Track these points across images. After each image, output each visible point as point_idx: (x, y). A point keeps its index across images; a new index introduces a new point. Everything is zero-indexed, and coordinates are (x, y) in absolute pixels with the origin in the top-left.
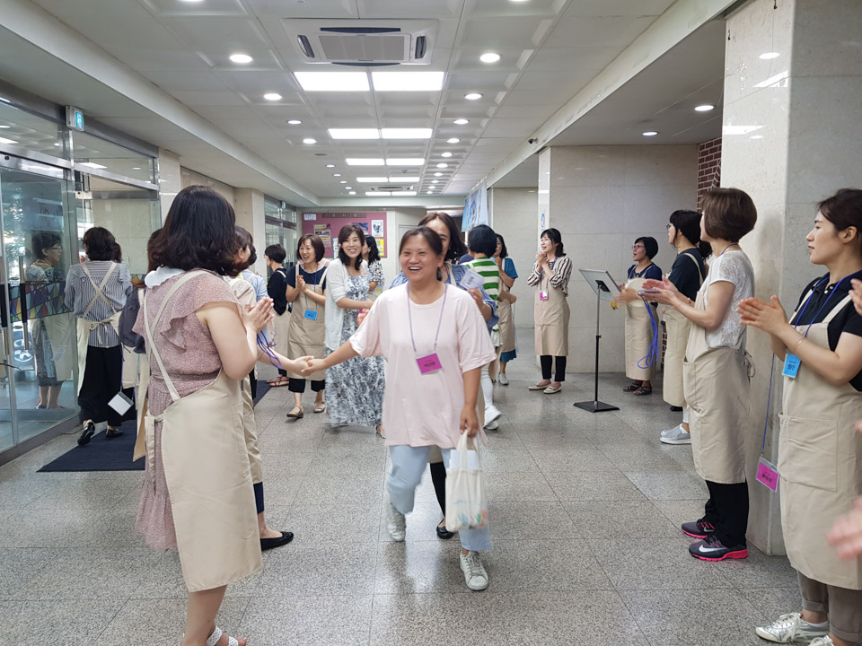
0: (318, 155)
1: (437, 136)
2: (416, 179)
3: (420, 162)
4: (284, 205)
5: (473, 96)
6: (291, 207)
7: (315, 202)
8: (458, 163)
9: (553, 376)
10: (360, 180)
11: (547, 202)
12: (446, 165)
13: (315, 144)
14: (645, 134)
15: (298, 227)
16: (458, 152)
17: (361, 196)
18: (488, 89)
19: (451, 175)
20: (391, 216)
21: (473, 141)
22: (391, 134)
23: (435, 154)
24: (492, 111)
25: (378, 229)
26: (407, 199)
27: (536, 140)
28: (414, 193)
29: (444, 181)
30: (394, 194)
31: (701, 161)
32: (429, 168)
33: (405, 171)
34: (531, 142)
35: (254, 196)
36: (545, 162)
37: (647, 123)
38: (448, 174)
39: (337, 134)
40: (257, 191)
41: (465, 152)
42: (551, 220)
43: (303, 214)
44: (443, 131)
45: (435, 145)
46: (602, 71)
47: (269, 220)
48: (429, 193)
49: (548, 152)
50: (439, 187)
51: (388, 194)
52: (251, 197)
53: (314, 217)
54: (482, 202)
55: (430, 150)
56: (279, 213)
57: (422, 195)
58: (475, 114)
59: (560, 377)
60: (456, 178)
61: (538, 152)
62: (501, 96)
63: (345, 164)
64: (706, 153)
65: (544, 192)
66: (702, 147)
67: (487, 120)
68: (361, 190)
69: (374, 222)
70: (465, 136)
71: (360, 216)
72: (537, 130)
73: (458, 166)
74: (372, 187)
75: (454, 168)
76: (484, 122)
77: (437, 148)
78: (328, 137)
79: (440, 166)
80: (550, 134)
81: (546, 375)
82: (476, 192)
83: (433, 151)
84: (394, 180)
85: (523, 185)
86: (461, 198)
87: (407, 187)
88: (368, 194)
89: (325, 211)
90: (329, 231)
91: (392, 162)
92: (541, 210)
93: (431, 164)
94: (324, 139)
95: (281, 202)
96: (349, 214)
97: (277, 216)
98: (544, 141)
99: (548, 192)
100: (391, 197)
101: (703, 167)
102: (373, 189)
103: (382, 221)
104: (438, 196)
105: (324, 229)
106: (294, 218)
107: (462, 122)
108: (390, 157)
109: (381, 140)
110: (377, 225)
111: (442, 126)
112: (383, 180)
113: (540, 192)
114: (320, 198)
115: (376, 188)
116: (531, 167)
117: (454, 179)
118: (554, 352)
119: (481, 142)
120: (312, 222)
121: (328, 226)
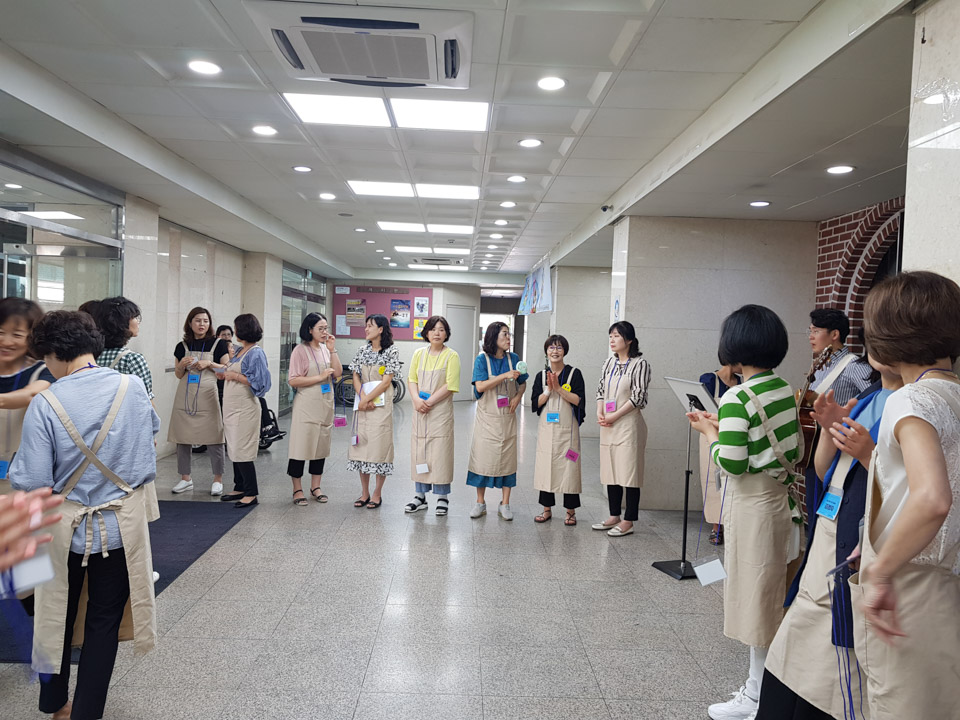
0: (342, 215)
1: (486, 196)
2: (466, 252)
3: (468, 230)
4: (310, 275)
5: (531, 143)
6: (321, 278)
7: (348, 273)
8: (515, 234)
9: (623, 512)
10: (399, 249)
11: (624, 286)
12: (500, 236)
13: (334, 200)
14: (753, 204)
15: (328, 301)
16: (516, 219)
17: (403, 269)
18: (549, 132)
19: (508, 248)
20: (438, 293)
21: (532, 206)
22: (429, 191)
23: (487, 221)
24: (555, 165)
25: (422, 308)
26: (457, 275)
27: (611, 208)
28: (466, 268)
29: (500, 256)
30: (442, 267)
31: (822, 243)
32: (480, 238)
33: (451, 241)
34: (605, 209)
35: (268, 261)
36: (622, 238)
37: (758, 189)
38: (504, 247)
39: (361, 188)
40: (273, 257)
41: (524, 219)
42: (627, 309)
43: (334, 287)
44: (494, 191)
45: (486, 208)
46: (704, 111)
47: (288, 292)
48: (484, 268)
49: (626, 224)
50: (496, 261)
51: (435, 267)
52: (264, 263)
53: (347, 291)
54: (545, 282)
55: (479, 214)
56: (303, 284)
57: (475, 271)
58: (534, 168)
59: (632, 516)
60: (514, 252)
61: (614, 223)
62: (567, 144)
63: (378, 228)
64: (829, 233)
65: (619, 274)
66: (824, 226)
67: (550, 178)
68: (403, 261)
69: (417, 300)
70: (522, 197)
71: (402, 291)
72: (613, 194)
73: (515, 237)
74: (415, 259)
75: (511, 239)
76: (546, 181)
77: (488, 213)
78: (350, 192)
79: (493, 236)
80: (628, 200)
81: (615, 510)
82: (538, 270)
83: (484, 217)
84: (439, 251)
85: (592, 264)
86: (521, 277)
87: (456, 259)
88: (411, 266)
89: (360, 284)
90: (364, 307)
91: (435, 228)
92: (616, 296)
93: (483, 233)
94: (345, 194)
95: (306, 271)
96: (389, 289)
97: (301, 288)
98: (622, 208)
99: (624, 274)
100: (439, 271)
101: (824, 251)
102: (416, 261)
103: (427, 299)
104: (494, 273)
105: (358, 305)
106: (323, 290)
107: (517, 179)
108: (431, 223)
109: (417, 198)
110: (421, 303)
111: (492, 183)
112: (427, 250)
113: (613, 274)
114: (355, 269)
115: (419, 260)
116: (604, 242)
117: (512, 254)
118: (625, 481)
119: (543, 208)
120: (344, 297)
121: (364, 301)
